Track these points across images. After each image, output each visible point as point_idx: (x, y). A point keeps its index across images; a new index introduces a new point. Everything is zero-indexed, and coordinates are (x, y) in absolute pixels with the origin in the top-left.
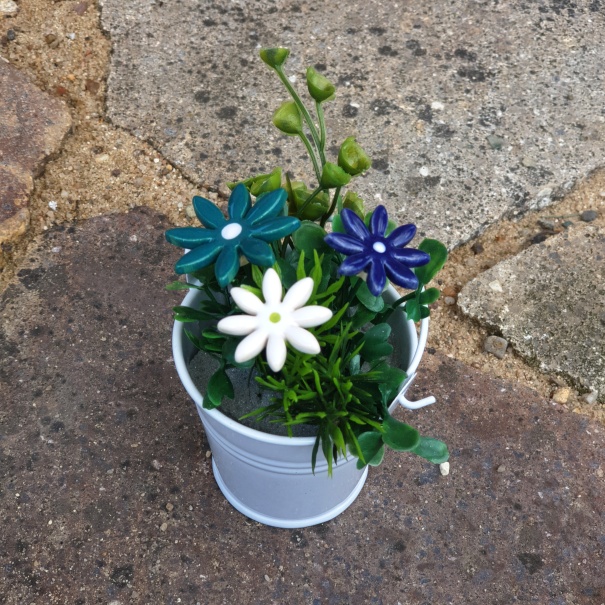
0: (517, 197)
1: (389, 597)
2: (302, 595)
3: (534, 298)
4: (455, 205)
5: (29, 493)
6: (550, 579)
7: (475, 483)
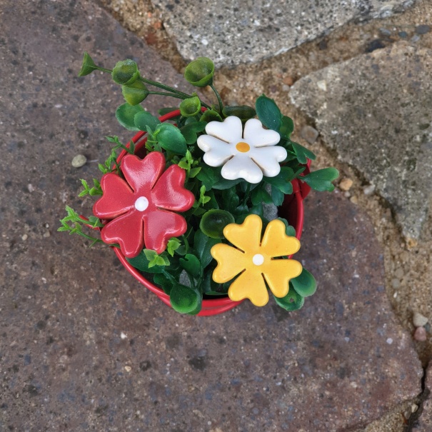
0: (363, 9)
1: (171, 319)
2: (110, 305)
3: (349, 100)
4: (310, 7)
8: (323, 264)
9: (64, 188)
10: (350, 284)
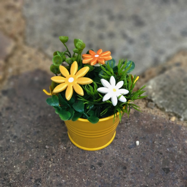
1: (122, 184)
2: (95, 184)
3: (162, 90)
5: (7, 158)
6: (173, 175)
7: (147, 147)
8: (176, 148)
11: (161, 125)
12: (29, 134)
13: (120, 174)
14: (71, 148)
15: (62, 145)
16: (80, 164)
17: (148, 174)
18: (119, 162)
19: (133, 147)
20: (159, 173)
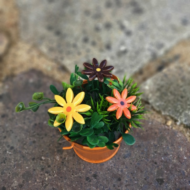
5: (5, 171)
6: (166, 187)
7: (142, 156)
9: (57, 155)
10: (184, 162)
11: (157, 131)
12: (25, 144)
13: (114, 186)
14: (66, 159)
15: (58, 156)
16: (76, 176)
17: (142, 185)
18: (113, 174)
19: (128, 156)
20: (153, 185)
